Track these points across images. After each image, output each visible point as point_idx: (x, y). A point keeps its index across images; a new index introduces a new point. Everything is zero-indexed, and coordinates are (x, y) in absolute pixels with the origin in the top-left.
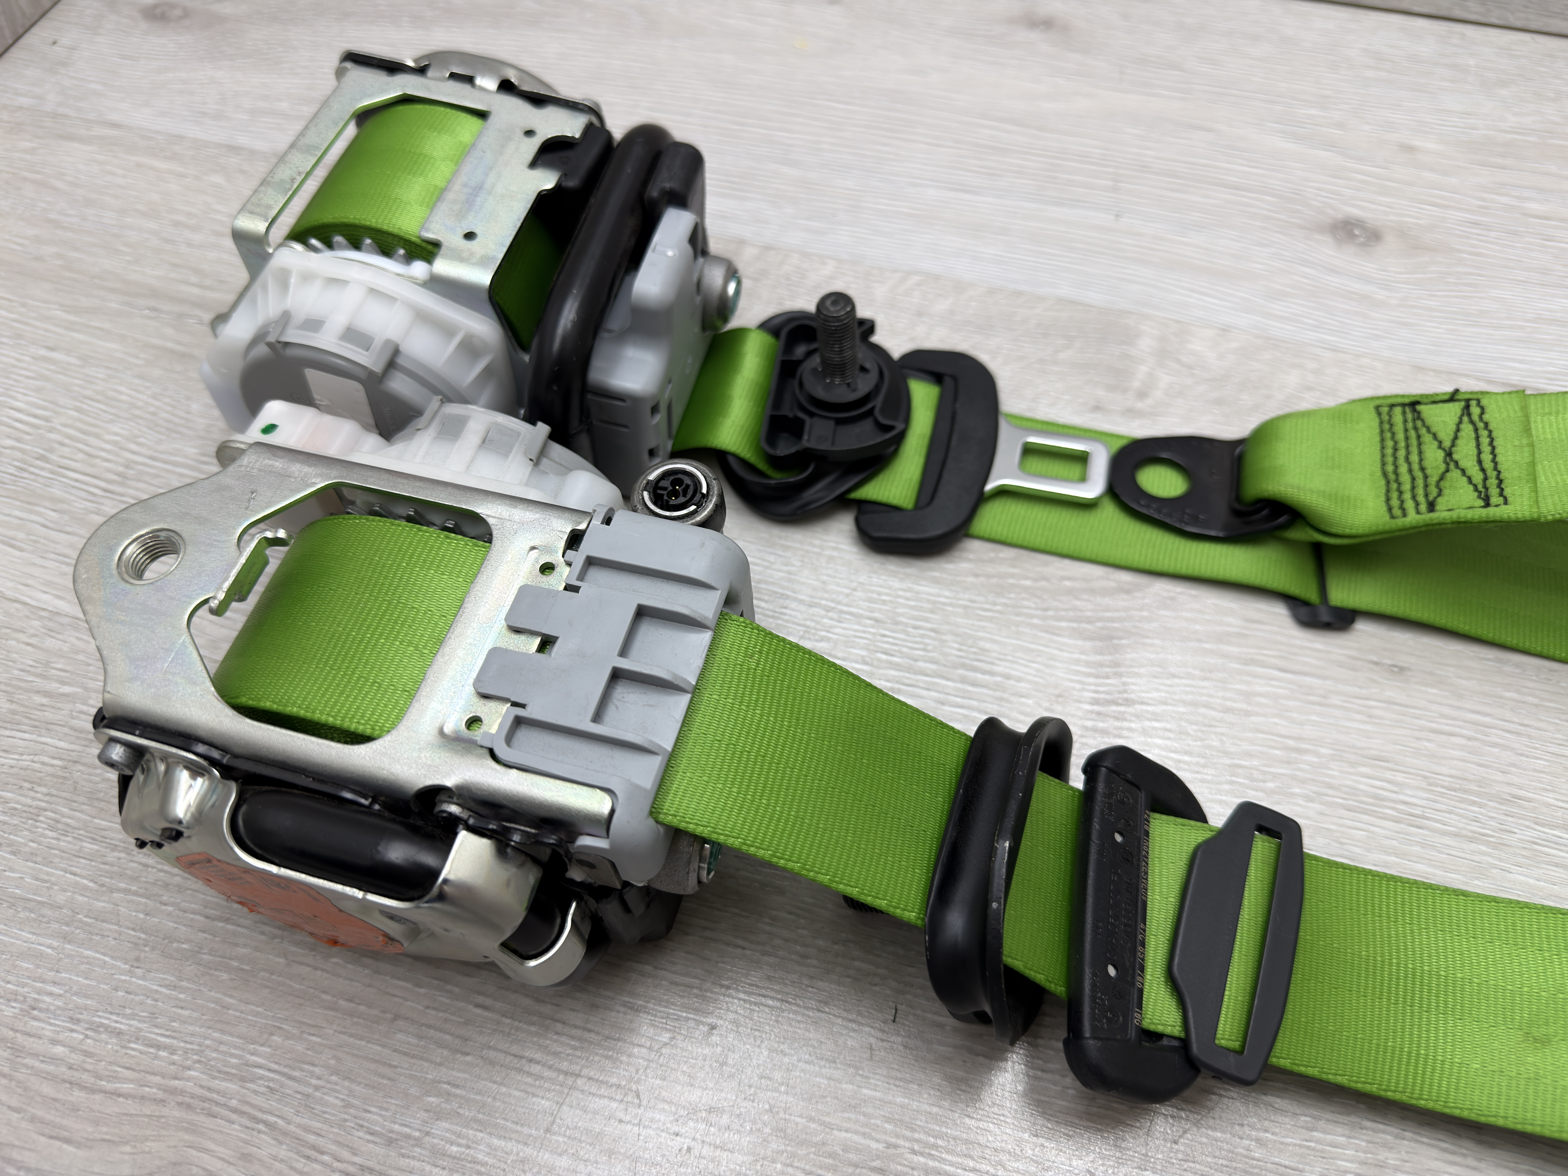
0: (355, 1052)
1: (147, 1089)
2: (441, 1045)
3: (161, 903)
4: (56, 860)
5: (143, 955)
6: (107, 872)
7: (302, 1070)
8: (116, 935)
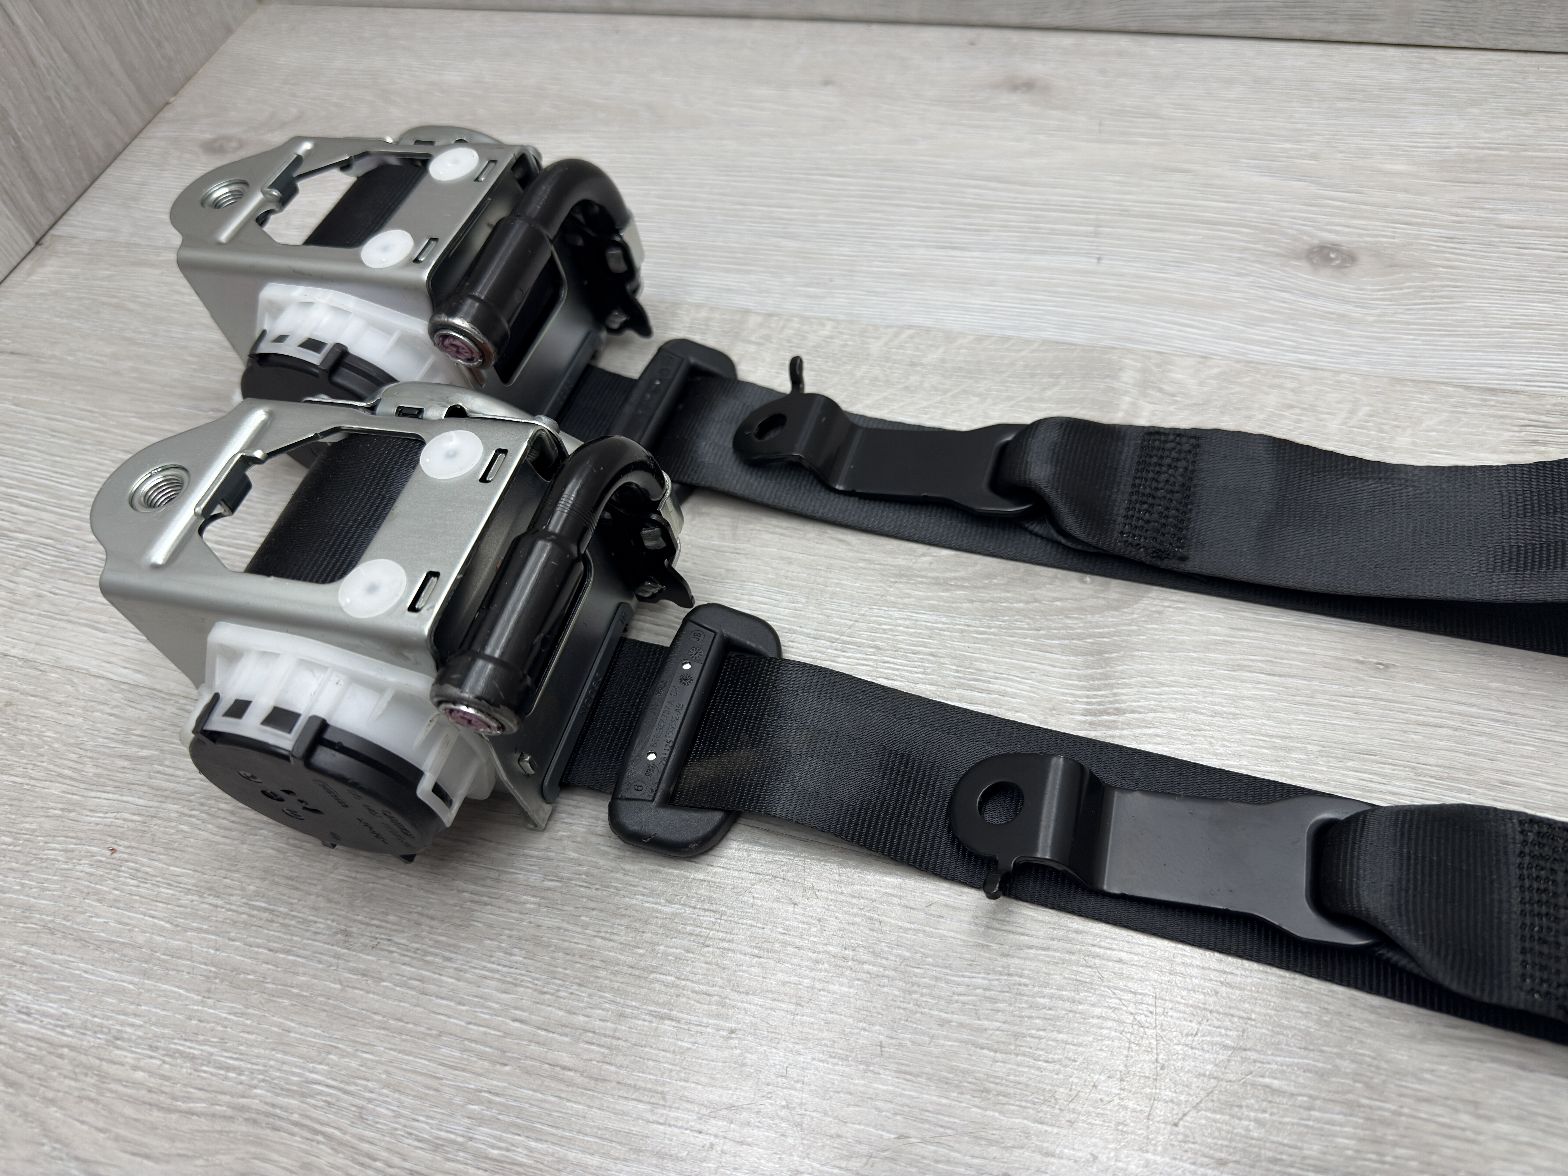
0: (405, 1066)
1: (218, 1107)
4: (137, 905)
8: (190, 970)
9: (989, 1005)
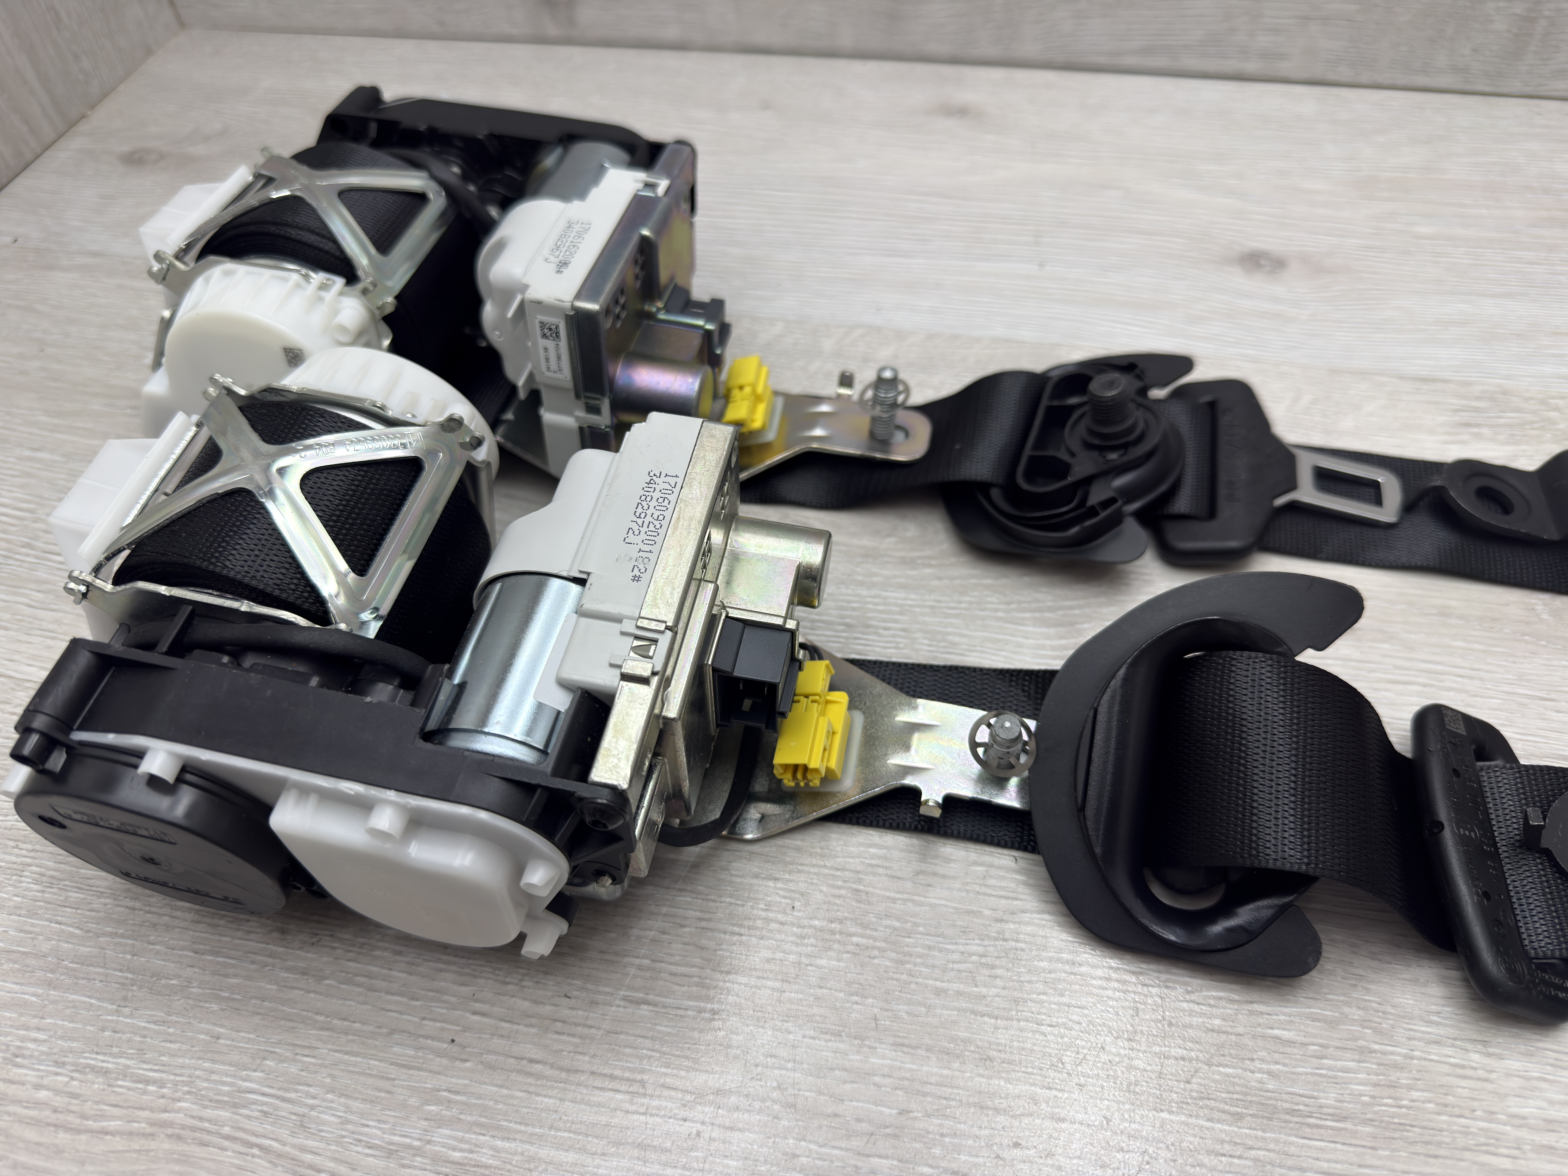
0: (351, 1068)
1: (136, 1125)
2: (438, 1053)
3: (149, 943)
4: (41, 912)
5: (130, 994)
6: (93, 918)
7: (297, 1091)
8: (103, 978)
9: (986, 972)
